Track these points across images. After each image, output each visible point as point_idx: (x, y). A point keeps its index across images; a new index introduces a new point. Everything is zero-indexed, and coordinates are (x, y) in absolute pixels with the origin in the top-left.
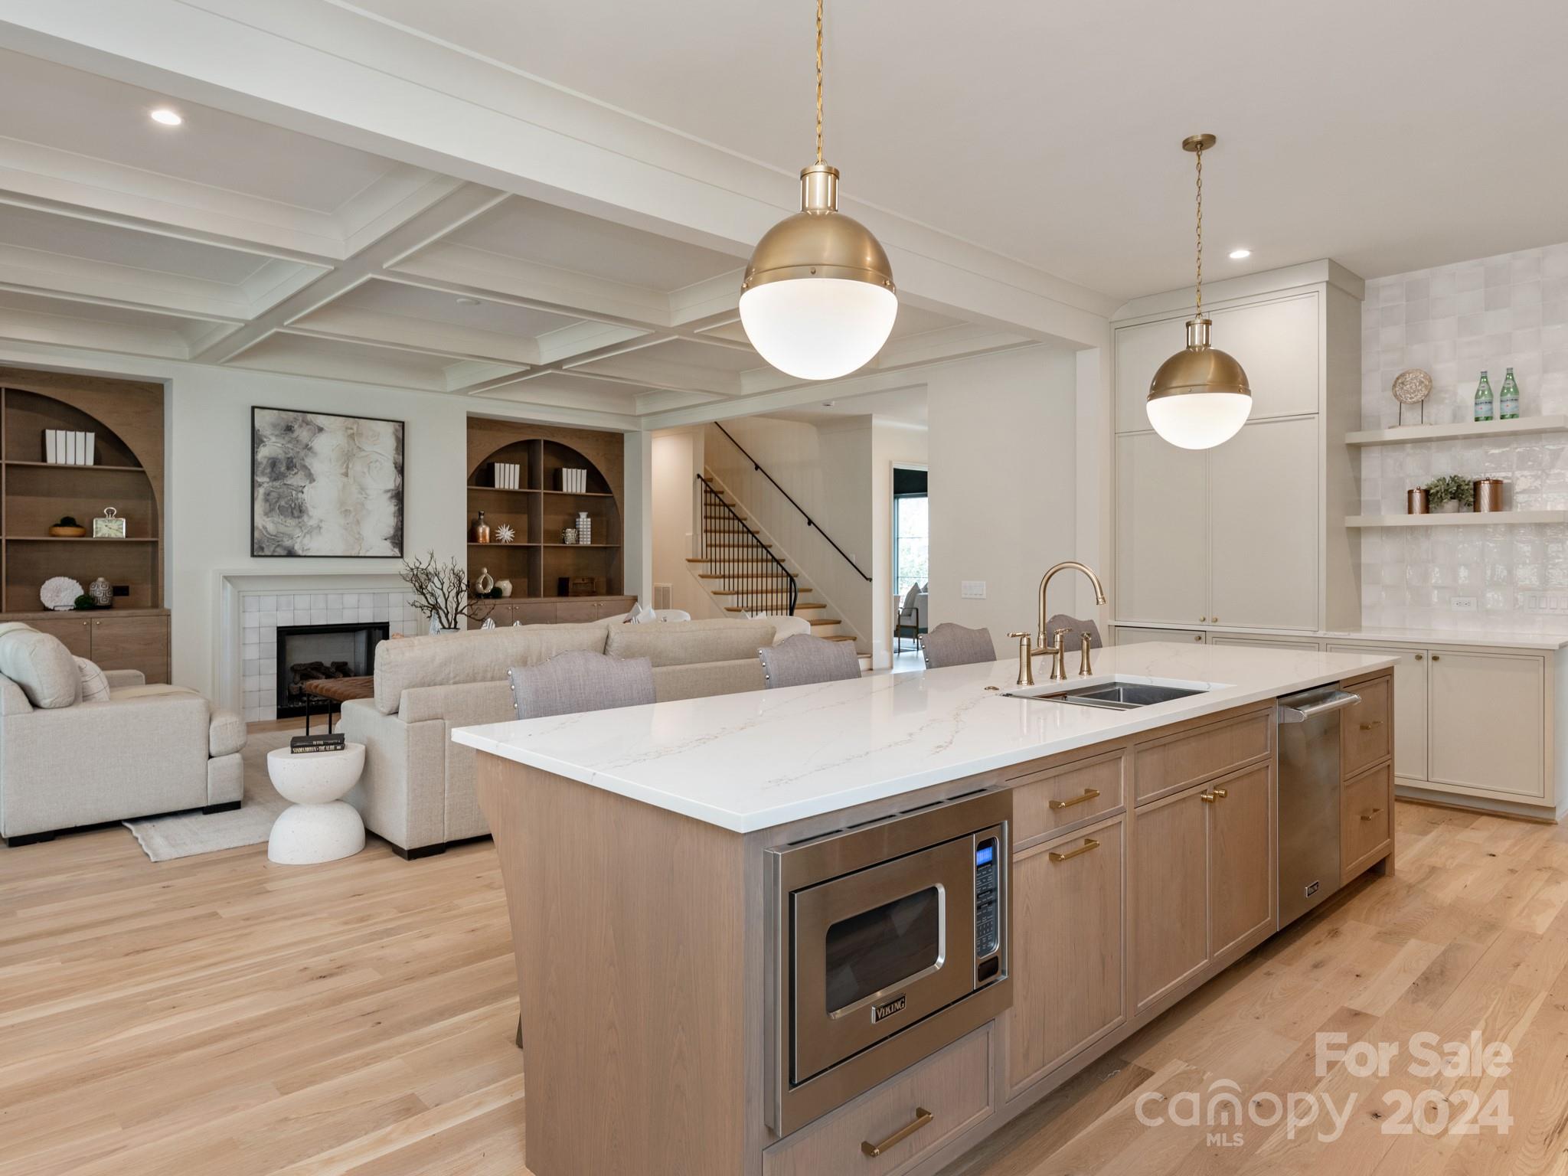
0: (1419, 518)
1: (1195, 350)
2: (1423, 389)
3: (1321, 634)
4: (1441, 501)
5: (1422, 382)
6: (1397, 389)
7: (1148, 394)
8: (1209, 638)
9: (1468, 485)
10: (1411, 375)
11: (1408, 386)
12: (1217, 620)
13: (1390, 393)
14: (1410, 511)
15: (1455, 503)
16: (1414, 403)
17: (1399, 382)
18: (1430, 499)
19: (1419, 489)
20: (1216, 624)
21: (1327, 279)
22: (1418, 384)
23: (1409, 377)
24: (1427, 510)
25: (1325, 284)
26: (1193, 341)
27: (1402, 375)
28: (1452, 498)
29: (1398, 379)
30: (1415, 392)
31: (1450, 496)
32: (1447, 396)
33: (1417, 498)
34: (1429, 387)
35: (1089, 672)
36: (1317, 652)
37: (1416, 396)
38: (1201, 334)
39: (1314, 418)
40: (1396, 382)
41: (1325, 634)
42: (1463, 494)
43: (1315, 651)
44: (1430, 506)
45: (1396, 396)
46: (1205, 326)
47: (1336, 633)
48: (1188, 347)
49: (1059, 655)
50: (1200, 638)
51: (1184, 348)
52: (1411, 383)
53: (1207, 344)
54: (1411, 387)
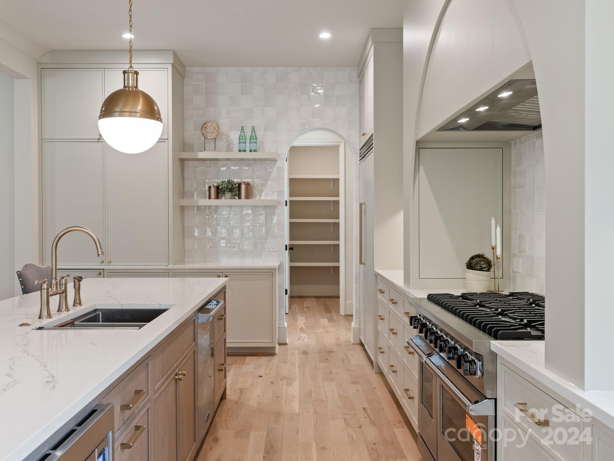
0: (214, 202)
1: (129, 90)
2: (216, 132)
3: (170, 267)
4: (224, 193)
5: (215, 128)
6: (203, 130)
7: (99, 115)
8: (106, 273)
9: (235, 185)
10: (210, 124)
11: (208, 130)
12: (110, 262)
13: (199, 133)
14: (210, 198)
15: (230, 194)
16: (212, 139)
17: (204, 126)
18: (219, 192)
19: (214, 186)
20: (110, 264)
21: (172, 62)
22: (213, 129)
23: (209, 124)
24: (217, 197)
25: (171, 65)
26: (128, 83)
27: (205, 123)
28: (229, 192)
29: (203, 125)
30: (211, 133)
31: (228, 190)
32: (224, 137)
33: (213, 191)
34: (218, 131)
35: (80, 304)
36: (168, 278)
37: (212, 135)
38: (133, 79)
39: (165, 142)
40: (203, 126)
41: (172, 267)
42: (234, 190)
43: (167, 277)
44: (219, 195)
45: (203, 134)
46: (135, 75)
47: (178, 266)
48: (125, 86)
49: (64, 294)
50: (100, 274)
51: (122, 87)
52: (210, 128)
53: (136, 87)
54: (210, 130)
